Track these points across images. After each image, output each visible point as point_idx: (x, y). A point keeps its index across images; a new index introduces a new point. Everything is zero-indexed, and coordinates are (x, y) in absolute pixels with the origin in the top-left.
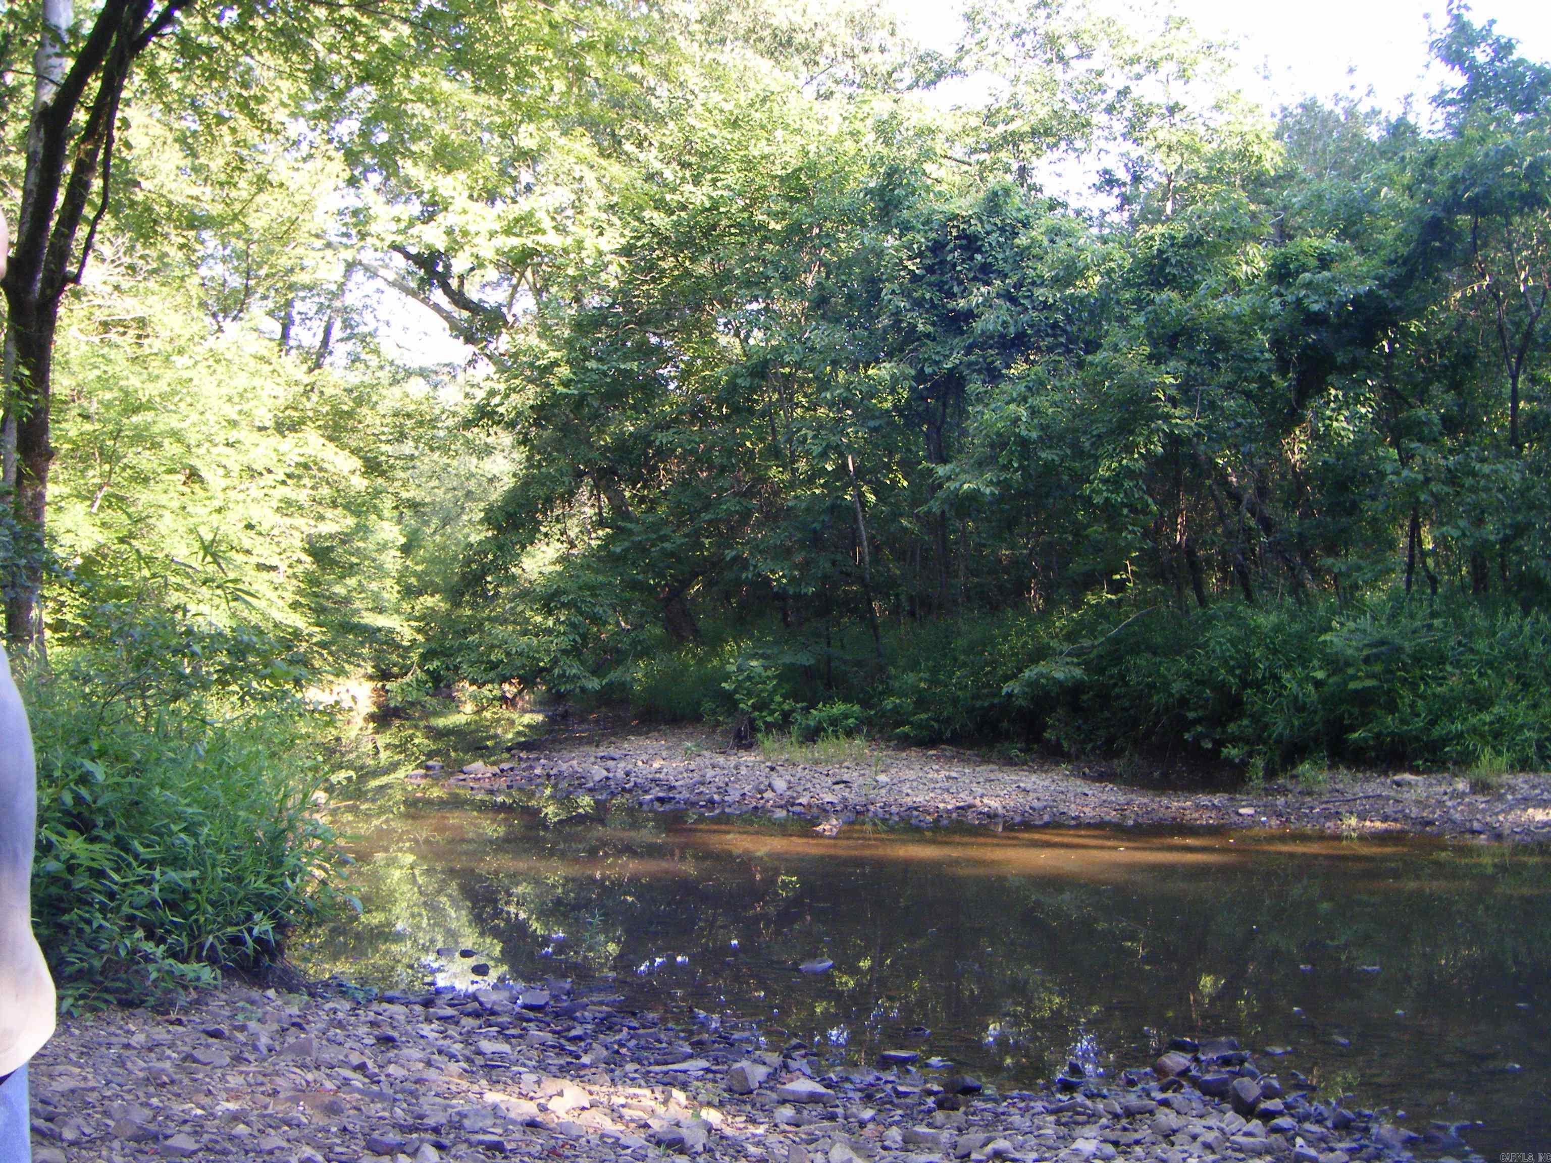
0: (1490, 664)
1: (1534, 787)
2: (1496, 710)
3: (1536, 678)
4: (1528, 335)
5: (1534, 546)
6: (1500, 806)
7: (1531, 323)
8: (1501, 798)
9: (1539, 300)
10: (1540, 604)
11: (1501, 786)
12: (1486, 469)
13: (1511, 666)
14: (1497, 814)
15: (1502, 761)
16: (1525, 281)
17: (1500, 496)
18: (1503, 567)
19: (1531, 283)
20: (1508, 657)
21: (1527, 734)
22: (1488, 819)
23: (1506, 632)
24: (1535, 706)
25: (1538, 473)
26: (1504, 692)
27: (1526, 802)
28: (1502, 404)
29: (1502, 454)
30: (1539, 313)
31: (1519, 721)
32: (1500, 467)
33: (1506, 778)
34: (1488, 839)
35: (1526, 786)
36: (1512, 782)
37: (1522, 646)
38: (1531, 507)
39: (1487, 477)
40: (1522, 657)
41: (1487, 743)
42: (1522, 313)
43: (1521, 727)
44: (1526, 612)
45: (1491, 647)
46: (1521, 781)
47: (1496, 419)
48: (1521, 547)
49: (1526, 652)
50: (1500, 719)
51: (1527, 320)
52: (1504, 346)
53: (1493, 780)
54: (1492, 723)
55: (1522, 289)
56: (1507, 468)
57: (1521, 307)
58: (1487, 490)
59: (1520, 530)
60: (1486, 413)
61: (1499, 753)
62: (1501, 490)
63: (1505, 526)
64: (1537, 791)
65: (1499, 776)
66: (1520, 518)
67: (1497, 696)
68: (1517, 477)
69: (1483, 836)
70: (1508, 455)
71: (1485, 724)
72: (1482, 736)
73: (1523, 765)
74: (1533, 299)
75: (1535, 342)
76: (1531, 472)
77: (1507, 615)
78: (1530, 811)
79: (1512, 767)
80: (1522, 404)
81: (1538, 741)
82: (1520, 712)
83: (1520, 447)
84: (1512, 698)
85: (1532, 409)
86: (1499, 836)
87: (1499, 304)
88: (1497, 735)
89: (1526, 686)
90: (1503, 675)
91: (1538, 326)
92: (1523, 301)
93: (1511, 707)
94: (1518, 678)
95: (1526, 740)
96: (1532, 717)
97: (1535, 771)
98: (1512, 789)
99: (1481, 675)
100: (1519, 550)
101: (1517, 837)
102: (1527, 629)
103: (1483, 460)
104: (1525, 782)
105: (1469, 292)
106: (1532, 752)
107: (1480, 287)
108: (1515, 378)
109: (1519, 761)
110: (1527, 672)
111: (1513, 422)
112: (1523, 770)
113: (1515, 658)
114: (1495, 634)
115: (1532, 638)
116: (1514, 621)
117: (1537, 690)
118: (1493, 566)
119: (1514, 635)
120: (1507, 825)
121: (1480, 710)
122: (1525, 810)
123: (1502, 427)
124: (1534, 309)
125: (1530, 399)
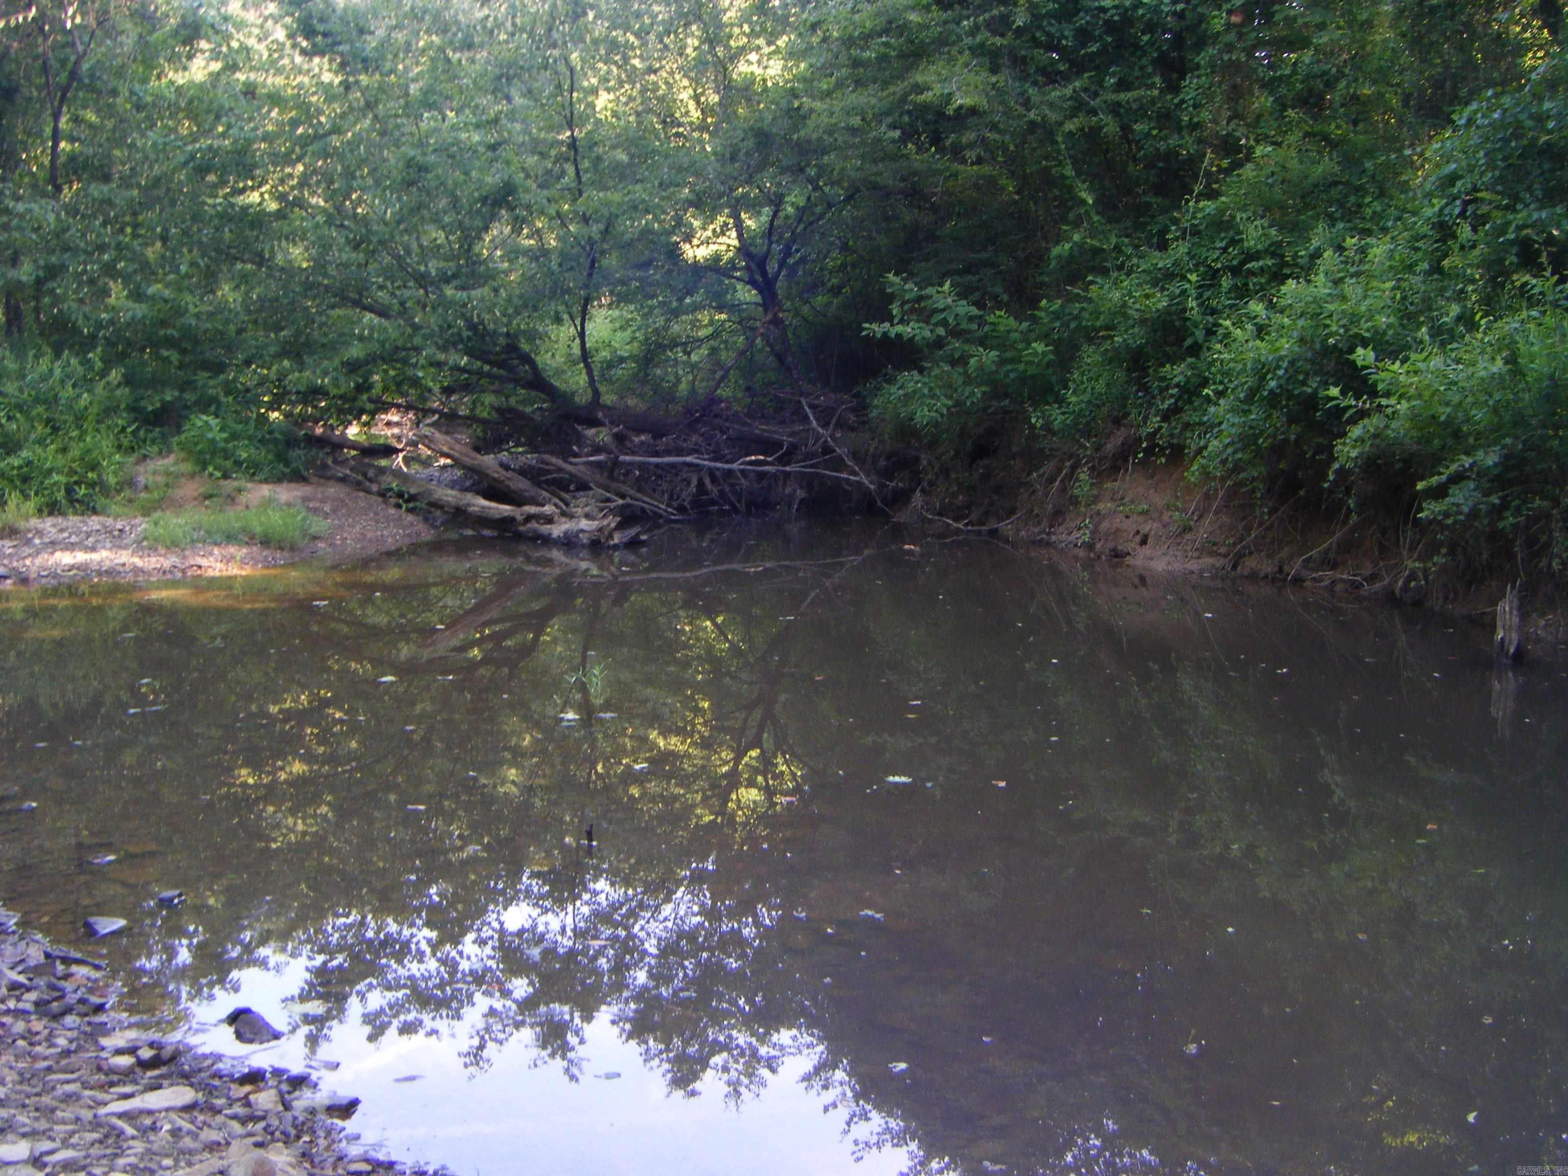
0: (19, 407)
1: (62, 531)
2: (25, 454)
3: (65, 422)
4: (74, 75)
5: (67, 288)
6: (27, 551)
7: (77, 63)
8: (29, 542)
9: (86, 39)
10: (71, 348)
11: (29, 531)
12: (21, 207)
13: (40, 409)
14: (24, 558)
15: (30, 506)
16: (73, 18)
17: (34, 237)
18: (37, 310)
19: (78, 20)
20: (37, 400)
21: (56, 477)
22: (15, 564)
23: (36, 376)
24: (64, 450)
25: (74, 217)
26: (33, 436)
27: (53, 545)
28: (43, 142)
29: (37, 191)
30: (85, 53)
31: (48, 465)
32: (35, 207)
33: (34, 522)
34: (15, 584)
35: (54, 530)
36: (41, 526)
37: (52, 389)
38: (66, 249)
39: (22, 216)
40: (50, 401)
41: (16, 487)
42: (68, 50)
43: (50, 472)
44: (58, 354)
45: (21, 390)
46: (49, 525)
47: (36, 157)
48: (54, 289)
49: (56, 395)
50: (29, 463)
51: (73, 58)
52: (47, 83)
53: (22, 525)
54: (20, 467)
55: (69, 25)
56: (41, 208)
57: (67, 45)
58: (20, 229)
59: (53, 272)
60: (25, 150)
61: (27, 497)
62: (36, 230)
63: (38, 267)
64: (66, 535)
65: (27, 520)
66: (53, 259)
67: (26, 439)
68: (52, 218)
69: (9, 581)
70: (44, 195)
71: (13, 468)
72: (11, 481)
73: (52, 509)
74: (80, 38)
75: (80, 80)
76: (67, 213)
77: (37, 357)
78: (58, 554)
79: (40, 511)
80: (63, 145)
81: (67, 484)
82: (49, 456)
83: (58, 189)
84: (41, 442)
85: (73, 150)
86: (24, 581)
87: (46, 37)
88: (25, 479)
89: (55, 429)
90: (32, 420)
91: (85, 66)
92: (70, 39)
93: (39, 450)
94: (48, 421)
95: (55, 484)
96: (61, 461)
97: (63, 514)
98: (40, 533)
99: (9, 418)
100: (52, 291)
101: (44, 581)
102: (57, 372)
103: (18, 199)
104: (54, 526)
105: (13, 23)
106: (60, 495)
107: (25, 19)
108: (56, 116)
109: (47, 505)
110: (57, 416)
111: (53, 162)
112: (51, 514)
113: (45, 402)
114: (24, 377)
115: (62, 382)
116: (44, 364)
117: (66, 434)
118: (27, 308)
119: (44, 379)
120: (34, 569)
121: (8, 454)
122: (52, 553)
123: (41, 166)
124: (80, 48)
125: (72, 140)
